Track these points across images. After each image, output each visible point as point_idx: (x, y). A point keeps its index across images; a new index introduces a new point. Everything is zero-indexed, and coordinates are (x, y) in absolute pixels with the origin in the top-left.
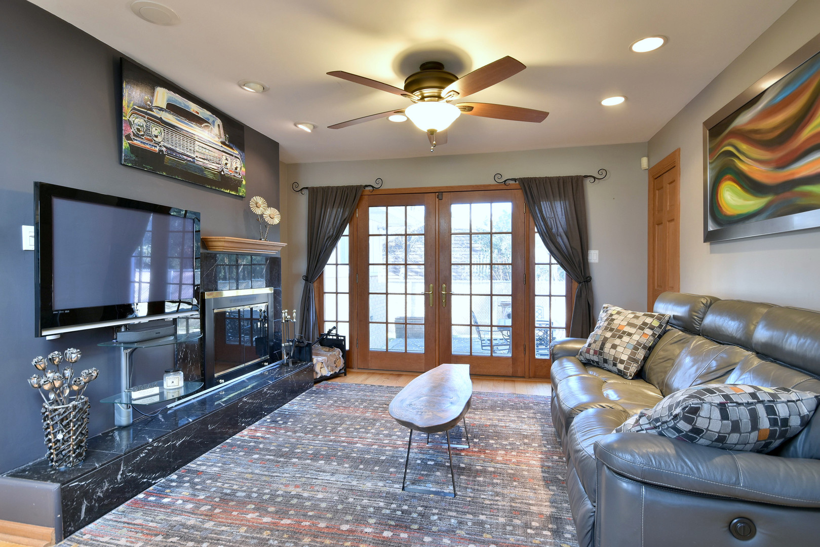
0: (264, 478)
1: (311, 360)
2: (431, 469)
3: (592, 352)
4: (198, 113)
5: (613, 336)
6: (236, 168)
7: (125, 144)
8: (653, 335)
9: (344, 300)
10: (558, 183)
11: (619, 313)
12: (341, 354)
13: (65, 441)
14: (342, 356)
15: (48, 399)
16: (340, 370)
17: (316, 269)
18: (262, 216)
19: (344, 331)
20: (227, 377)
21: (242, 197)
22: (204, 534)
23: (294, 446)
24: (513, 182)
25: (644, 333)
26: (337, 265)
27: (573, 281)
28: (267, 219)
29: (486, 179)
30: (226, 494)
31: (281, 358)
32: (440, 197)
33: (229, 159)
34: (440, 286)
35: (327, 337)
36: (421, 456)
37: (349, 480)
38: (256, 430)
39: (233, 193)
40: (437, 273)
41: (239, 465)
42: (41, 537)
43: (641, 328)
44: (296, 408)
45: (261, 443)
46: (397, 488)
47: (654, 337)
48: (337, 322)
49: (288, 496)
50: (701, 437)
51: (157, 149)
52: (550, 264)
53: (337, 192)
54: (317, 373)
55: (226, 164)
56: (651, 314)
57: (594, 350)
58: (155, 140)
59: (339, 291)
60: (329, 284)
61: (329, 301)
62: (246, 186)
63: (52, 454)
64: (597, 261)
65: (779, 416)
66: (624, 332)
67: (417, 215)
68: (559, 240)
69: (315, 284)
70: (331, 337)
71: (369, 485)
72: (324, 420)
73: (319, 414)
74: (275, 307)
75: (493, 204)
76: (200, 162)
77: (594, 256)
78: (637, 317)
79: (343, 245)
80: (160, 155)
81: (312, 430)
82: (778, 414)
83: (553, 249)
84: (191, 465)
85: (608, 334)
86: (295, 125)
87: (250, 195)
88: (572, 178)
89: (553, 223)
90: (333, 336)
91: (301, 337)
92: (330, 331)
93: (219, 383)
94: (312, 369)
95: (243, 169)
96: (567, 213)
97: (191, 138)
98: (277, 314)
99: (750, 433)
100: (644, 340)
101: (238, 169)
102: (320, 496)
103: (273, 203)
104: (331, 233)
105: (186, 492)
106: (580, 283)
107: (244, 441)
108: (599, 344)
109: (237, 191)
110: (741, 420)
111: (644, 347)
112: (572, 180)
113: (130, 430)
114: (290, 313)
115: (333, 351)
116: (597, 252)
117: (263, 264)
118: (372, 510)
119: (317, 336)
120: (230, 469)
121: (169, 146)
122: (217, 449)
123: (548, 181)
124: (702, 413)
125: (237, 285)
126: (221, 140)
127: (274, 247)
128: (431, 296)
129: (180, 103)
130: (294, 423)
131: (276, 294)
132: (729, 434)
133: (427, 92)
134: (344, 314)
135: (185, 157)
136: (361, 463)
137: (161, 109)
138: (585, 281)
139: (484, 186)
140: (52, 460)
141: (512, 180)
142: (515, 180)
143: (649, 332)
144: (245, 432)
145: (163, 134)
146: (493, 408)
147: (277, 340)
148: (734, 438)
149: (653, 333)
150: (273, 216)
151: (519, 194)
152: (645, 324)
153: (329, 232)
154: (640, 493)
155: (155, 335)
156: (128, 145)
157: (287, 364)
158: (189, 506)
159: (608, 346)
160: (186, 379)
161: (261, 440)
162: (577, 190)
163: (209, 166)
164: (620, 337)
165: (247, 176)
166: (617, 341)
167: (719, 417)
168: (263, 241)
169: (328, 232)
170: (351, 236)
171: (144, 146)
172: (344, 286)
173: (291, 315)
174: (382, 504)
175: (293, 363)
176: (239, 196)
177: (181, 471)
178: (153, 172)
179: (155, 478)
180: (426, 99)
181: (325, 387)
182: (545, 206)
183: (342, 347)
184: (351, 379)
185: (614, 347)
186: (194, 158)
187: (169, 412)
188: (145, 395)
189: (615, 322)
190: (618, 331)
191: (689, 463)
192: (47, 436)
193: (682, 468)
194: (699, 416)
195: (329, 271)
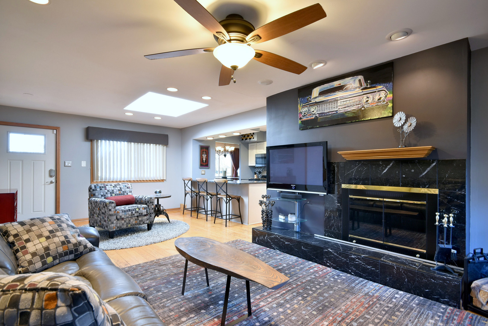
4: (340, 84)
6: (379, 99)
20: (359, 242)
33: (371, 96)
51: (314, 117)
55: (367, 101)
58: (312, 114)
97: (335, 101)
101: (382, 98)
121: (320, 112)
129: (327, 87)
135: (330, 113)
137: (316, 98)
145: (317, 109)
156: (301, 122)
163: (349, 110)
171: (307, 119)
186: (337, 111)
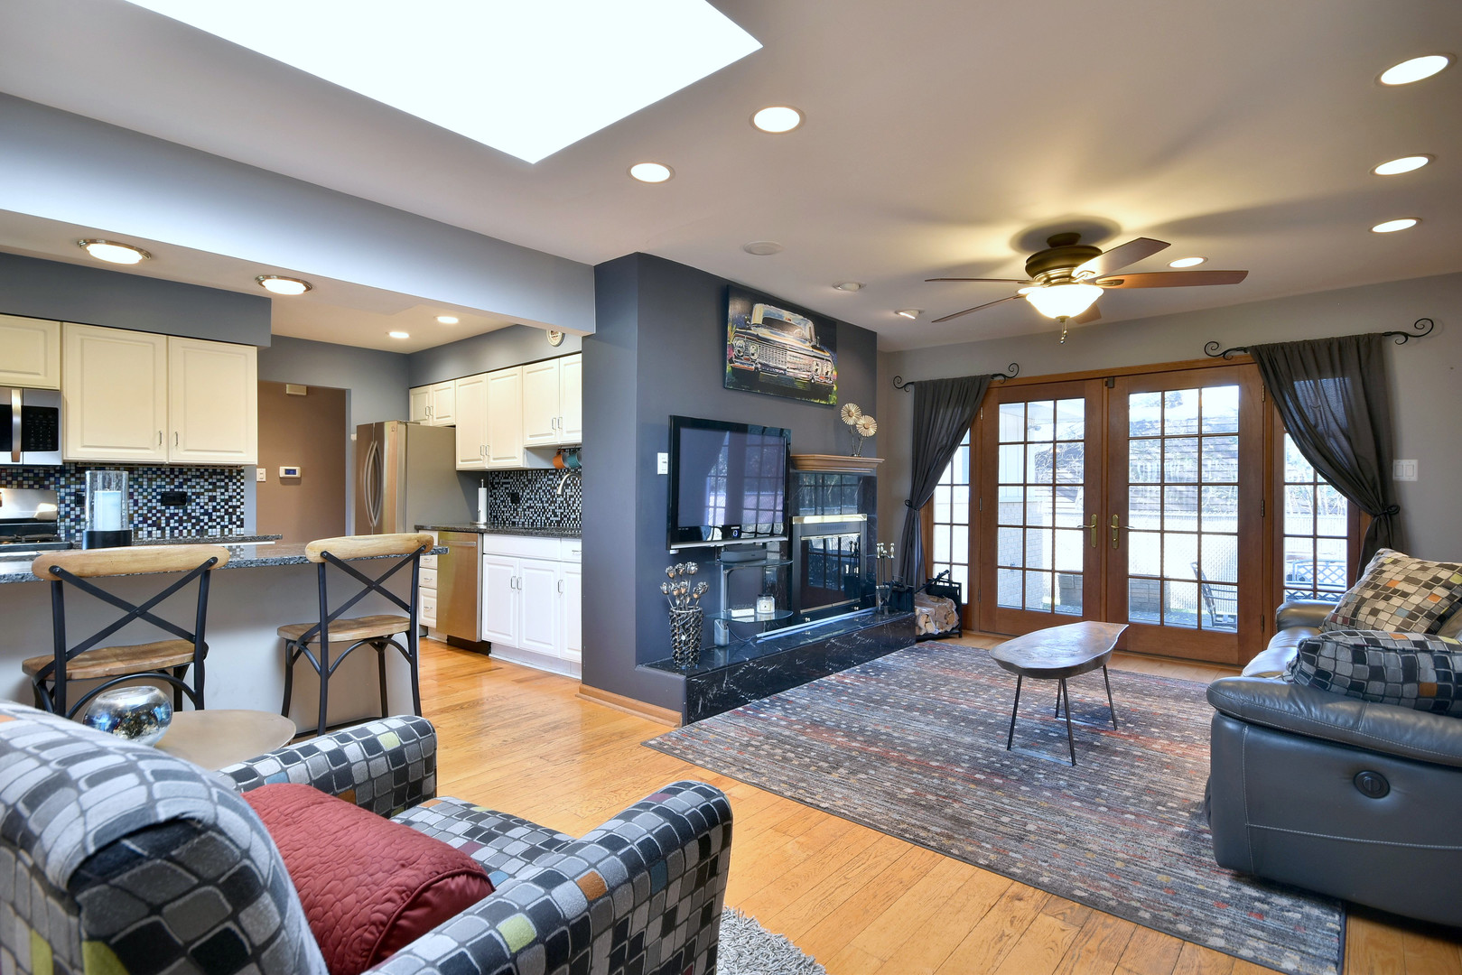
0: (853, 716)
1: (913, 610)
2: (1052, 740)
3: (1340, 620)
5: (1375, 597)
6: (827, 374)
7: (728, 369)
8: (1451, 597)
9: (962, 535)
10: (1330, 349)
11: (1395, 562)
12: (955, 606)
13: (686, 643)
14: (956, 610)
15: (675, 604)
16: (953, 629)
17: (923, 492)
18: (854, 426)
19: (961, 576)
20: (814, 617)
21: (832, 406)
22: (799, 743)
23: (887, 696)
24: (1242, 353)
25: (1431, 593)
26: (952, 485)
27: (1362, 512)
28: (861, 430)
29: (1192, 351)
30: (816, 721)
31: (874, 604)
32: (1110, 384)
33: (820, 364)
34: (1109, 517)
35: (936, 583)
36: (1042, 727)
37: (946, 732)
38: (844, 677)
39: (823, 402)
40: (1104, 498)
41: (828, 702)
42: (672, 719)
43: (1428, 586)
44: (890, 663)
45: (849, 688)
46: (1002, 747)
47: (1451, 600)
48: (951, 564)
49: (876, 734)
50: (1332, 683)
51: (753, 367)
52: (1315, 484)
53: (953, 386)
54: (920, 628)
55: (817, 370)
56: (1452, 565)
57: (1344, 617)
58: (752, 359)
59: (954, 522)
60: (941, 513)
61: (940, 534)
62: (838, 393)
63: (676, 652)
64: (1414, 478)
65: (1454, 670)
66: (1395, 591)
67: (1072, 413)
68: (1332, 443)
69: (922, 512)
70: (941, 584)
71: (968, 740)
72: (924, 678)
73: (918, 672)
74: (868, 538)
75: (1204, 390)
76: (791, 373)
77: (1407, 470)
78: (1424, 569)
79: (961, 456)
80: (757, 371)
81: (908, 685)
82: (1451, 667)
83: (1319, 458)
84: (781, 695)
85: (1369, 594)
86: (896, 313)
87: (842, 402)
88: (1357, 338)
89: (1319, 416)
90: (944, 582)
91: (902, 580)
92: (940, 576)
93: (805, 622)
94: (913, 623)
95: (835, 373)
96: (1349, 400)
97: (783, 348)
98: (871, 548)
99: (1402, 684)
100: (1430, 604)
101: (829, 373)
102: (911, 738)
103: (866, 410)
104: (945, 442)
105: (778, 712)
106: (1375, 516)
107: (831, 684)
108: (1352, 608)
109: (827, 399)
110: (1386, 668)
111: (1430, 615)
112: (1358, 343)
113: (726, 651)
114: (887, 547)
115: (943, 602)
116: (1414, 462)
117: (855, 485)
118: (967, 757)
119: (922, 581)
120: (819, 704)
121: (764, 362)
122: (805, 686)
123: (1308, 347)
124: (1324, 653)
125: (823, 510)
126: (812, 344)
127: (868, 464)
128: (1094, 531)
130: (886, 677)
131: (870, 523)
132: (1368, 681)
133: (1053, 273)
134: (962, 554)
135: (777, 371)
136: (963, 721)
137: (758, 326)
138: (1385, 514)
139: (1187, 362)
140: (676, 659)
141: (1238, 349)
142: (1245, 350)
143: (1441, 592)
144: (832, 677)
145: (759, 351)
146: (1177, 698)
147: (870, 580)
148: (1376, 687)
149: (1451, 594)
150: (867, 426)
151: (1254, 369)
152: (1436, 580)
153: (942, 441)
154: (1241, 732)
155: (751, 558)
156: (730, 369)
157: (883, 612)
158: (783, 723)
159: (1365, 610)
160: (777, 605)
161: (849, 686)
162: (1369, 356)
163: (799, 376)
164: (1387, 598)
165: (838, 381)
166: (1381, 605)
167: (1350, 659)
168: (855, 458)
169: (940, 440)
170: (972, 445)
171: (743, 366)
172: (962, 514)
173: (887, 550)
174: (979, 756)
175: (889, 612)
176: (829, 405)
177: (773, 697)
178: (749, 391)
179: (751, 698)
180: (1053, 281)
181: (930, 647)
182: (1302, 387)
183: (957, 599)
184: (967, 643)
185: (1375, 612)
186: (785, 370)
187: (758, 642)
188: (742, 614)
189: (1384, 575)
190: (1385, 588)
191: (1302, 706)
192: (673, 636)
193: (1290, 707)
194: (1320, 655)
195: (940, 494)
